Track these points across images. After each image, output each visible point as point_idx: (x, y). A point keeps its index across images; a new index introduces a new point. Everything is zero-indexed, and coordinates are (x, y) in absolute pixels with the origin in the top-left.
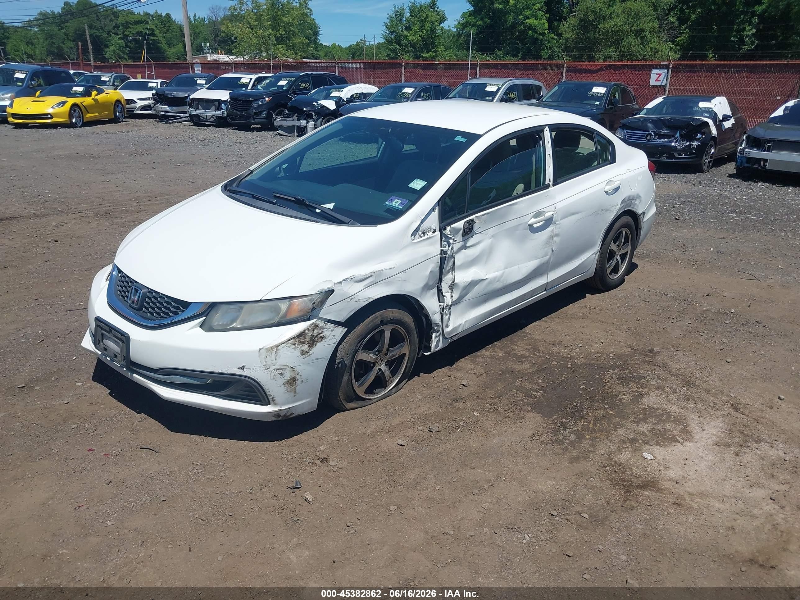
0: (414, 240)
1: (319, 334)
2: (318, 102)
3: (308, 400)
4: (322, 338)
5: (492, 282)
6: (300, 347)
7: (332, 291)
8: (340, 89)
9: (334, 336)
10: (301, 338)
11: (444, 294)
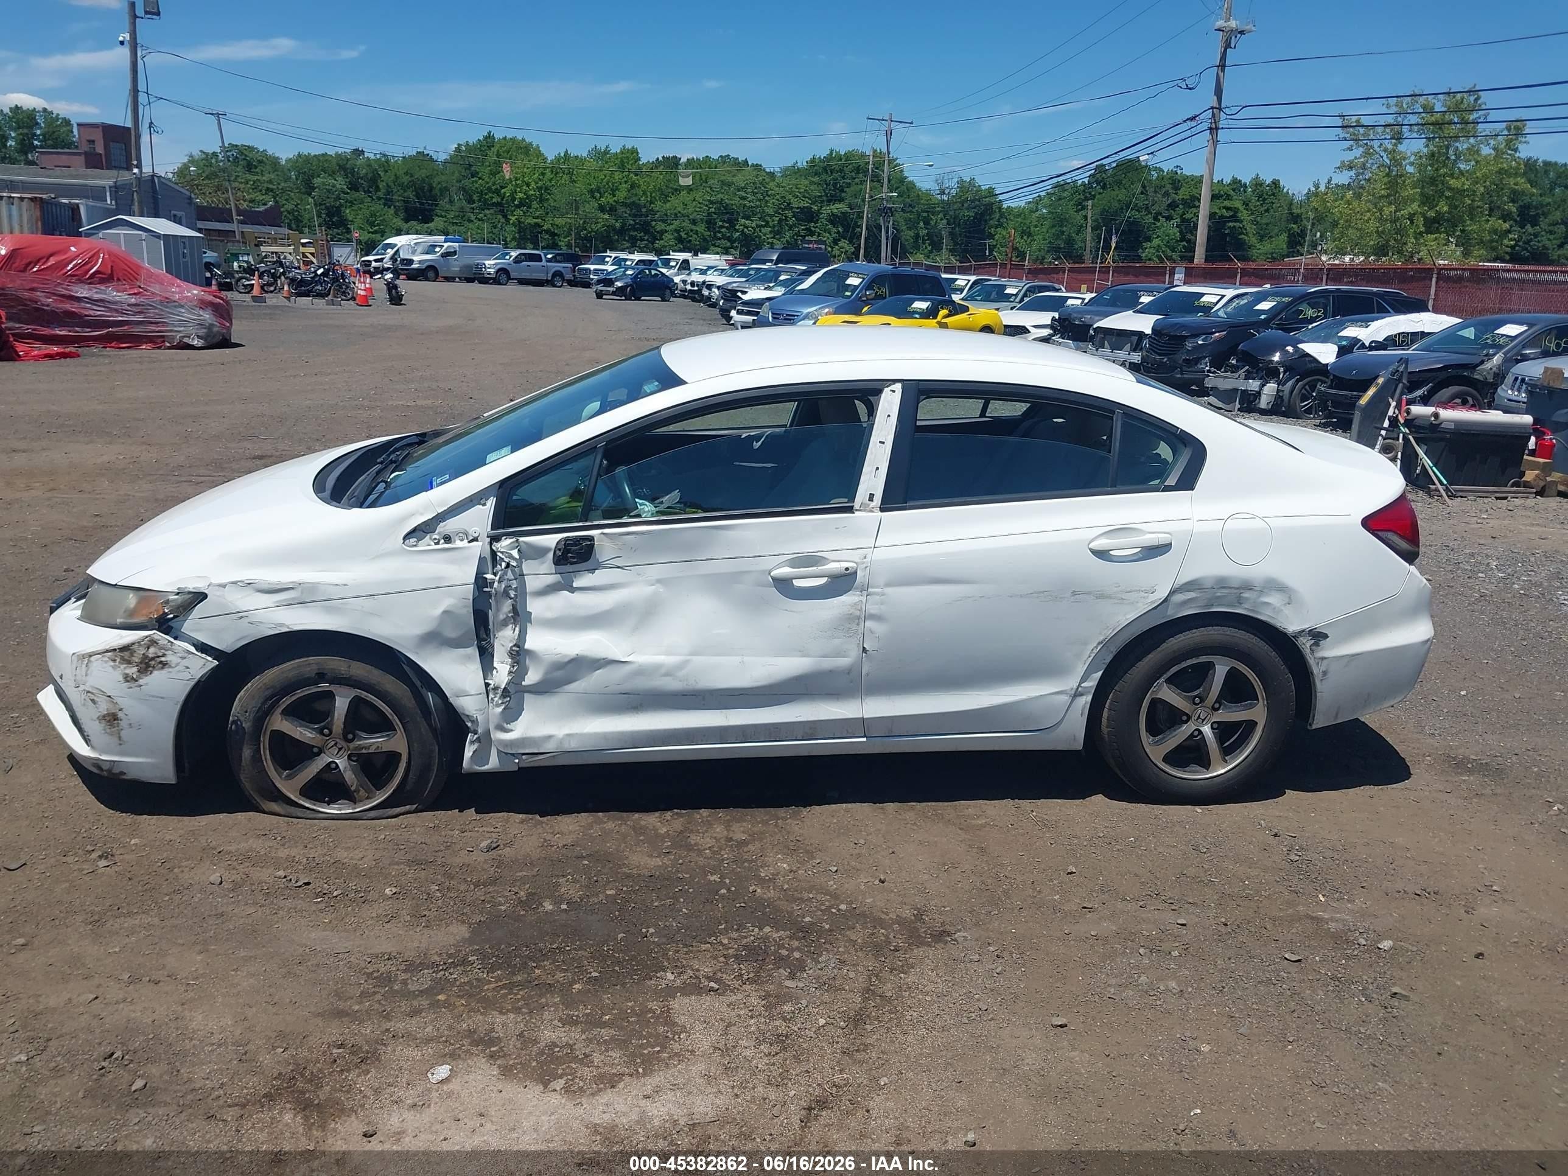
1: (159, 657)
2: (1301, 346)
3: (149, 760)
4: (164, 665)
5: (642, 671)
6: (123, 666)
9: (188, 668)
10: (126, 654)
11: (495, 665)
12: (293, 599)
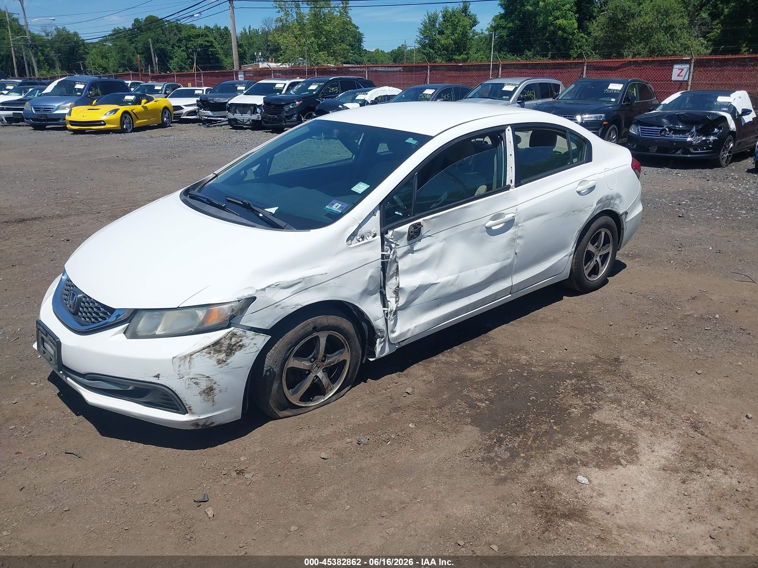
0: (351, 244)
1: (238, 343)
2: (344, 105)
3: (229, 409)
4: (241, 346)
5: (444, 286)
6: (215, 356)
7: (254, 298)
8: (365, 92)
9: (255, 344)
10: (217, 347)
11: (388, 299)
12: (301, 288)
